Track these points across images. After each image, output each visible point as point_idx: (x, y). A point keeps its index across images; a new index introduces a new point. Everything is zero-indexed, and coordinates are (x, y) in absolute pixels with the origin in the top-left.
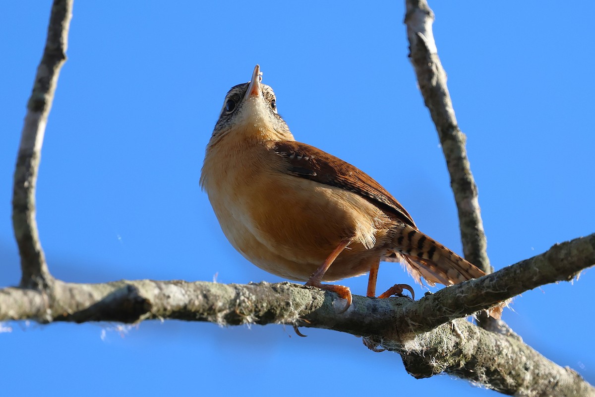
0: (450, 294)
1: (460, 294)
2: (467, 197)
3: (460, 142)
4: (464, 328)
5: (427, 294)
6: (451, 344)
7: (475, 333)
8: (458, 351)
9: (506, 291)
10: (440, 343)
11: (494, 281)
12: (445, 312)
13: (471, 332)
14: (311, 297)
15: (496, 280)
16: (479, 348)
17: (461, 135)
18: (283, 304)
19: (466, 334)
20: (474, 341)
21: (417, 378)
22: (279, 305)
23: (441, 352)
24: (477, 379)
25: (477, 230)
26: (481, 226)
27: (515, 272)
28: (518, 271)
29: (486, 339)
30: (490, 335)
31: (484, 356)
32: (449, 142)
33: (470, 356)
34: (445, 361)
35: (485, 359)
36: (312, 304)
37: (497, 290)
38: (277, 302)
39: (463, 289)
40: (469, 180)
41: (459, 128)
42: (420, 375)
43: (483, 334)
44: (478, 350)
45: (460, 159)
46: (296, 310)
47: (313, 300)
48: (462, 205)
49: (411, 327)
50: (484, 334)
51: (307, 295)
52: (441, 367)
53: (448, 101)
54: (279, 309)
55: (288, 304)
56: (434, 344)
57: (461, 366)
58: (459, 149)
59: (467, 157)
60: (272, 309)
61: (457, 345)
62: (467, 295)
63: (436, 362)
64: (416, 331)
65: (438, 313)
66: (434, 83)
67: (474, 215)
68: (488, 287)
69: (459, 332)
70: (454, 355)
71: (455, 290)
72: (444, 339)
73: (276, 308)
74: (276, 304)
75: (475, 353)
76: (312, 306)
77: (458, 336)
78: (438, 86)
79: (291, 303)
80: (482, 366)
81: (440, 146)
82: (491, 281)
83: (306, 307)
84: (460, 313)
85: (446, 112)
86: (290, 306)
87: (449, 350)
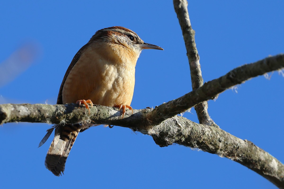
0: (163, 107)
1: (167, 107)
2: (193, 60)
3: (191, 34)
4: (183, 122)
5: (156, 107)
6: (176, 131)
7: (190, 125)
8: (180, 134)
9: (186, 105)
10: (169, 130)
11: (181, 101)
12: (161, 115)
13: (187, 125)
14: (97, 110)
15: (181, 100)
16: (192, 132)
17: (192, 31)
18: (81, 113)
19: (184, 126)
20: (189, 129)
21: (161, 147)
22: (79, 114)
23: (170, 134)
24: (193, 147)
25: (198, 76)
26: (200, 74)
27: (189, 96)
28: (190, 96)
29: (196, 127)
30: (199, 126)
31: (195, 136)
32: (186, 35)
33: (187, 136)
34: (173, 138)
35: (195, 137)
36: (97, 113)
37: (182, 105)
38: (78, 113)
39: (169, 104)
40: (194, 52)
41: (191, 28)
42: (161, 145)
43: (194, 125)
44: (191, 133)
45: (191, 42)
46: (89, 116)
47: (98, 111)
48: (191, 64)
49: (149, 123)
50: (196, 125)
51: (95, 109)
52: (171, 141)
53: (187, 15)
54: (80, 116)
55: (84, 113)
56: (166, 131)
57: (183, 141)
58: (191, 38)
59: (194, 42)
60: (76, 116)
61: (179, 131)
62: (170, 107)
63: (168, 139)
64: (152, 125)
65: (159, 116)
66: (180, 6)
67: (197, 69)
68: (179, 103)
69: (180, 125)
70: (178, 136)
71: (165, 105)
72: (171, 128)
73: (78, 115)
74: (77, 113)
75: (189, 134)
76: (97, 114)
77: (179, 126)
78: (182, 8)
79: (86, 113)
80: (194, 140)
81: (183, 36)
82: (180, 100)
83: (94, 114)
84: (168, 116)
85: (185, 20)
86: (85, 114)
87: (175, 133)
